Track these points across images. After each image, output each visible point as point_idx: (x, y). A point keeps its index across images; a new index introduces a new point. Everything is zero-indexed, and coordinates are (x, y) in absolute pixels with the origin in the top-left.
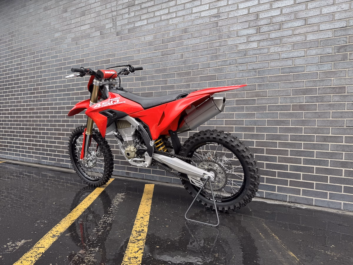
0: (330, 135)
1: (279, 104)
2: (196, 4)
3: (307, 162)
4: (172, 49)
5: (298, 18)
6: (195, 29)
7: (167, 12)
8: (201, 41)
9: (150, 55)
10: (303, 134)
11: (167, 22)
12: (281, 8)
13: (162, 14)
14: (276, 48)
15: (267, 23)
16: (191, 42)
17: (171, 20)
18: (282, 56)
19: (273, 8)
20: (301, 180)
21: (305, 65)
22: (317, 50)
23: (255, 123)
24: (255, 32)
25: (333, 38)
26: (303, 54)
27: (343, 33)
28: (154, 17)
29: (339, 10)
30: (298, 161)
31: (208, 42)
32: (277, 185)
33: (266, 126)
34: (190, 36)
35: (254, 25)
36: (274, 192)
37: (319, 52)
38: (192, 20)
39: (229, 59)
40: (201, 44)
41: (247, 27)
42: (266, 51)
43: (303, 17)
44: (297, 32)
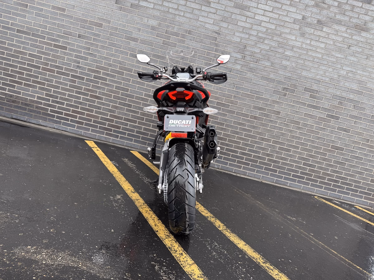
0: (266, 137)
1: (243, 112)
2: (203, 14)
3: (250, 150)
4: (174, 42)
6: (198, 34)
7: (176, 8)
8: (201, 47)
9: (150, 38)
10: (252, 134)
11: (174, 17)
13: (170, 6)
14: (251, 75)
16: (192, 44)
17: (178, 17)
20: (244, 161)
21: (264, 92)
22: (273, 85)
23: (226, 120)
24: (241, 58)
25: (283, 81)
26: (265, 85)
27: (289, 80)
28: (162, 6)
29: (290, 65)
30: (245, 149)
31: (206, 51)
32: (229, 162)
33: (232, 124)
34: (192, 39)
35: (242, 52)
36: (227, 166)
37: (274, 87)
38: (197, 26)
39: (219, 70)
40: (200, 49)
42: (244, 74)
44: (266, 69)
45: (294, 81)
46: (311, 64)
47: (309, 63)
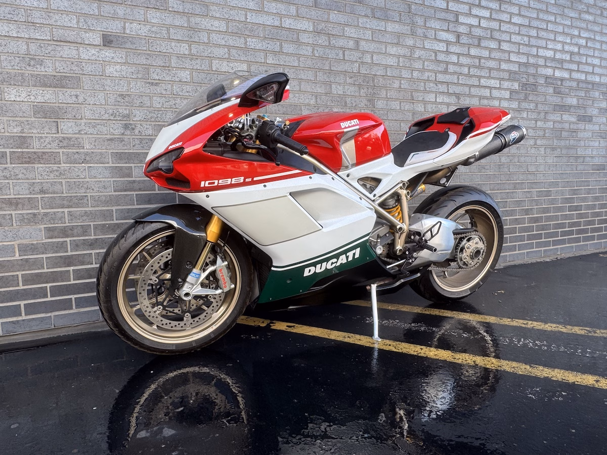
5: (493, 37)
12: (480, 18)
15: (466, 33)
18: (481, 82)
19: (472, 13)
22: (508, 83)
24: (455, 41)
25: (519, 72)
27: (525, 69)
29: (522, 42)
35: (454, 30)
41: (446, 29)
43: (497, 38)
44: (492, 56)
45: (532, 70)
46: (545, 34)
47: (543, 33)
